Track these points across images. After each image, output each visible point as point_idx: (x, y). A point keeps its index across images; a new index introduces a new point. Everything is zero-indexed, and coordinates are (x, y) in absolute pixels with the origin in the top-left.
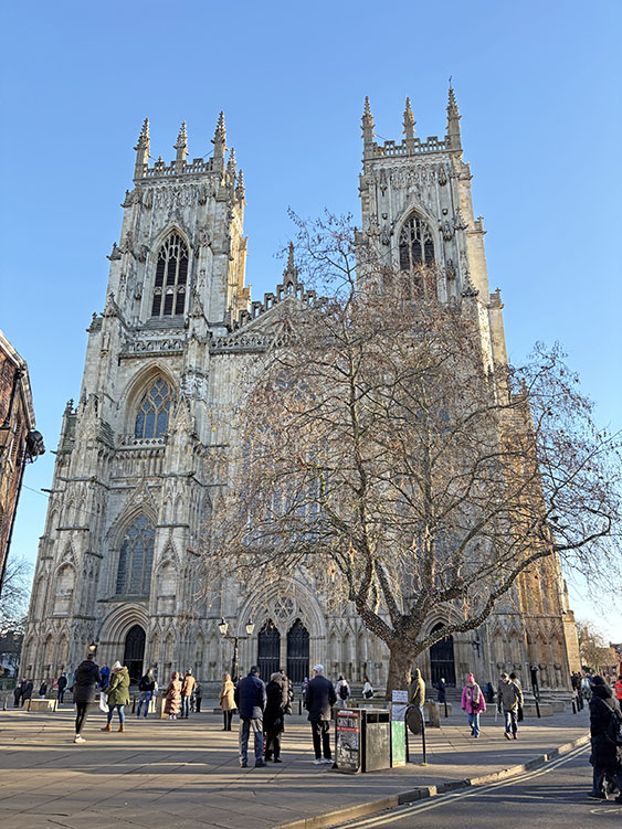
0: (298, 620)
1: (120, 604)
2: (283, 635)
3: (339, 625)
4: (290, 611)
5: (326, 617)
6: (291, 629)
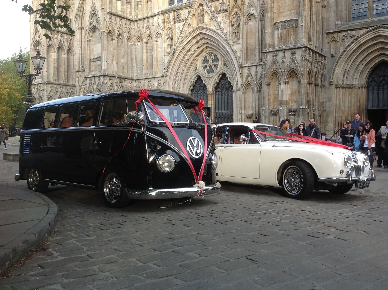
0: (224, 75)
2: (210, 89)
3: (253, 73)
4: (216, 66)
5: (241, 67)
6: (218, 84)
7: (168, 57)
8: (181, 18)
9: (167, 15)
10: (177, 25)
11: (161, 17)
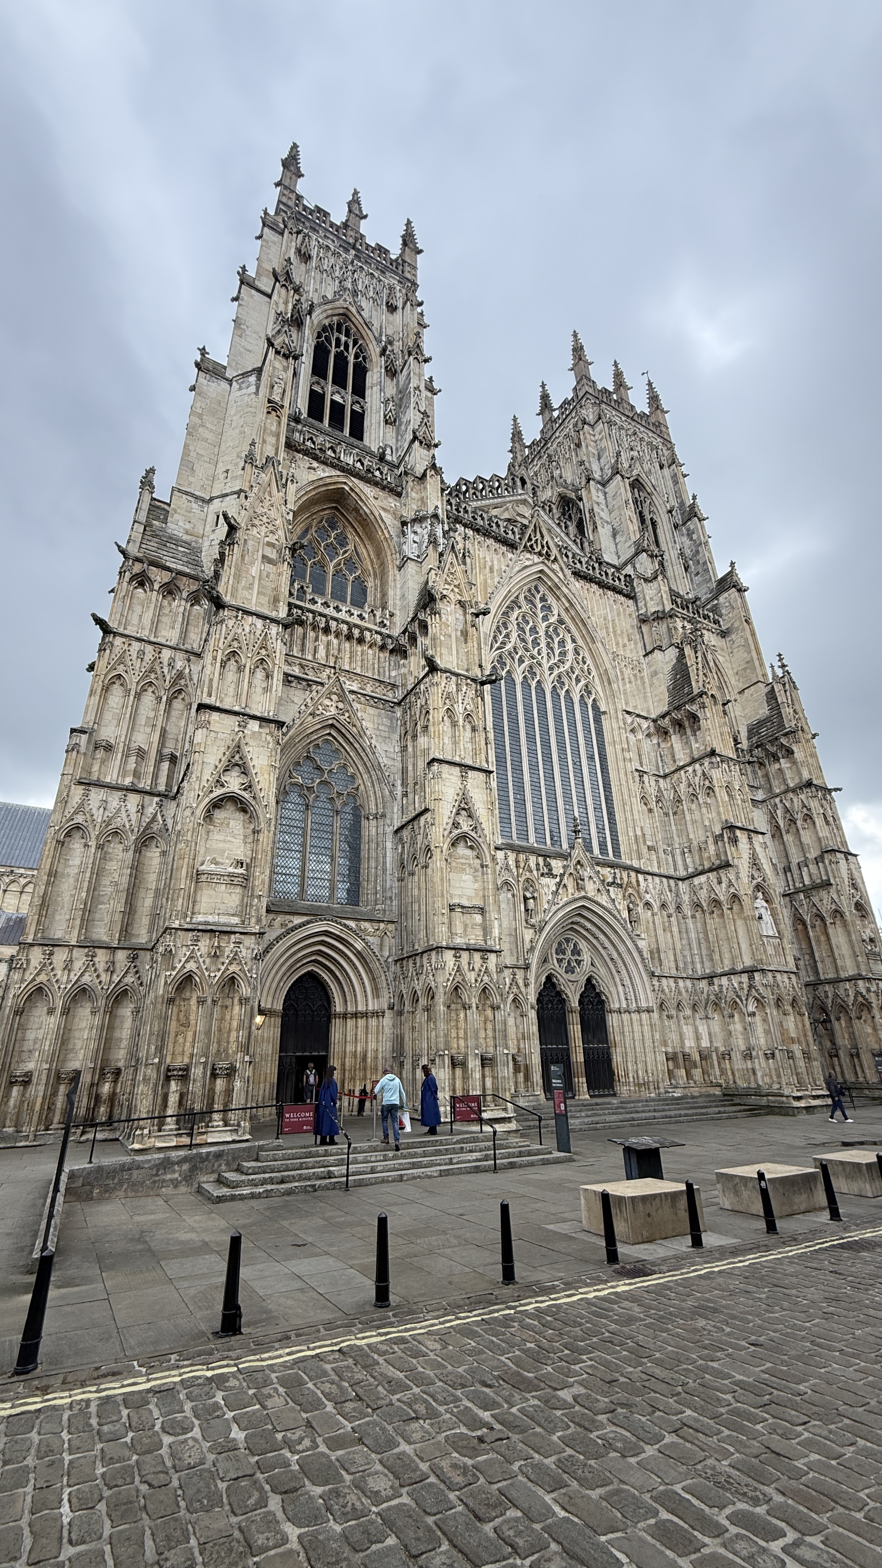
0: (590, 979)
1: (298, 920)
2: (574, 1002)
5: (653, 974)
6: (584, 994)
7: (532, 931)
8: (555, 872)
9: (522, 857)
10: (545, 880)
11: (512, 856)
